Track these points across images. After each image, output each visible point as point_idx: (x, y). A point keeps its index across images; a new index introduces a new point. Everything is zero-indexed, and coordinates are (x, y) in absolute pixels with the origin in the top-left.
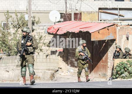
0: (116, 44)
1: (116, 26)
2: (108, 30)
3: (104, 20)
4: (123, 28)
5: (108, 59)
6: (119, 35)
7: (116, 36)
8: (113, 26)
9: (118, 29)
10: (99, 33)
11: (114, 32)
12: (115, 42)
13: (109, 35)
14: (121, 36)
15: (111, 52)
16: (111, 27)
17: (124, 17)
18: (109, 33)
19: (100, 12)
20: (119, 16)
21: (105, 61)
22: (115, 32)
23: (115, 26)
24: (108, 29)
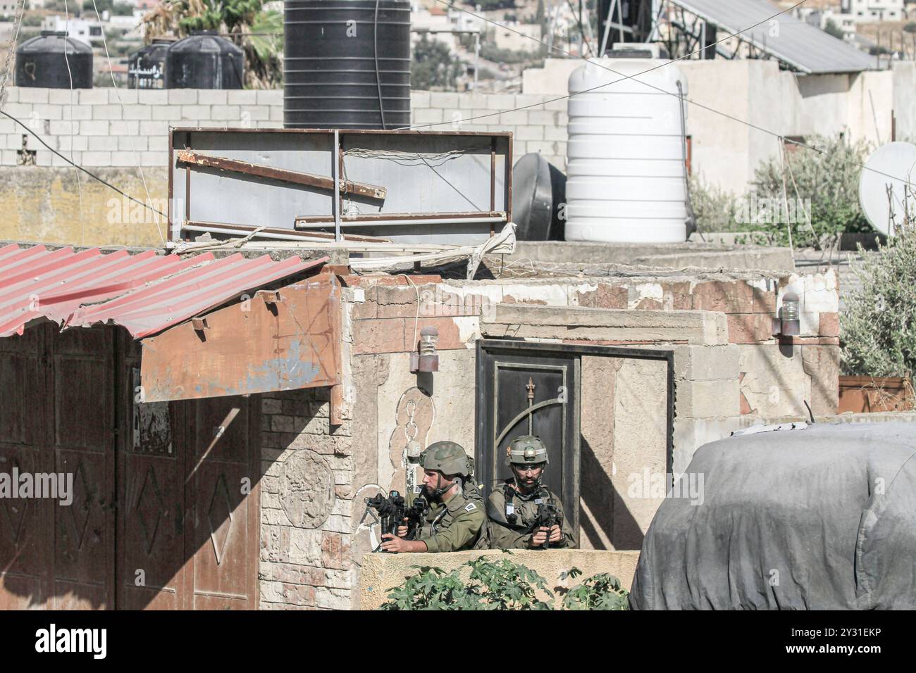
0: (333, 428)
1: (332, 276)
2: (275, 313)
3: (214, 235)
4: (390, 292)
5: (265, 553)
6: (361, 355)
7: (337, 365)
8: (313, 282)
9: (348, 307)
10: (201, 334)
11: (317, 328)
12: (325, 408)
13: (278, 351)
14: (372, 362)
15: (286, 492)
16: (297, 286)
17: (379, 202)
18: (276, 337)
19: (181, 164)
20: (343, 195)
21: (229, 567)
22: (329, 333)
23: (325, 283)
24: (272, 308)
